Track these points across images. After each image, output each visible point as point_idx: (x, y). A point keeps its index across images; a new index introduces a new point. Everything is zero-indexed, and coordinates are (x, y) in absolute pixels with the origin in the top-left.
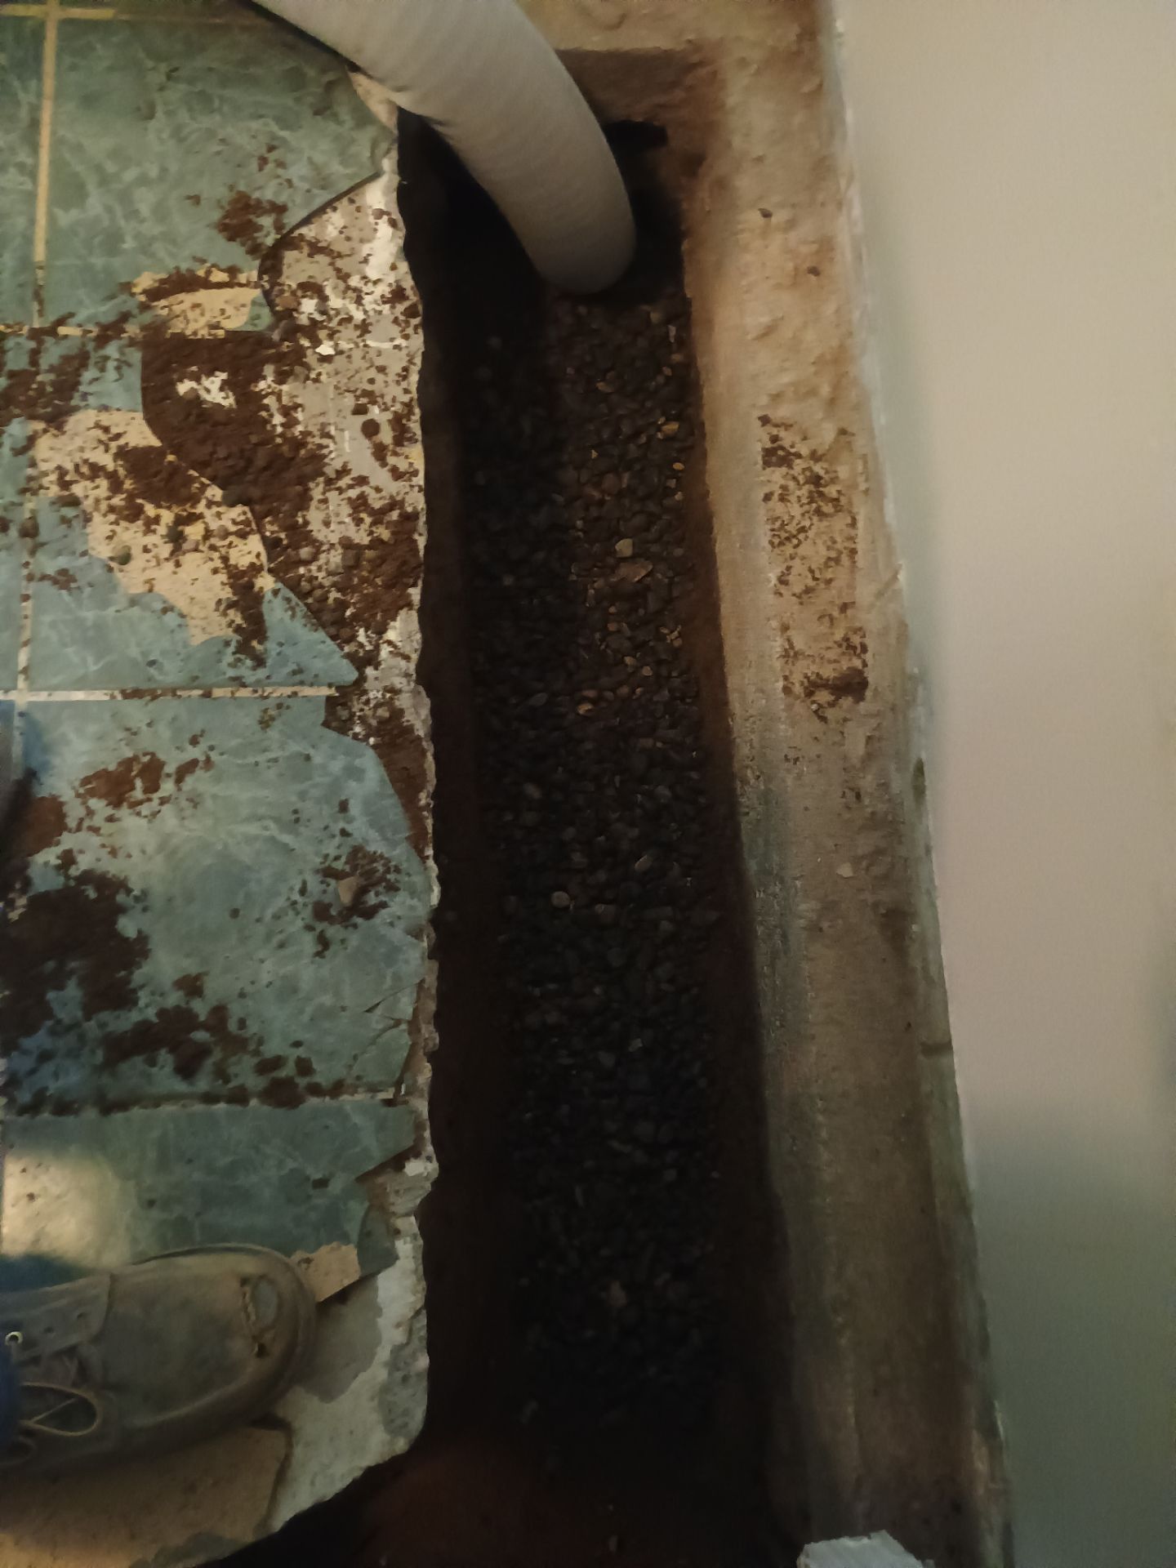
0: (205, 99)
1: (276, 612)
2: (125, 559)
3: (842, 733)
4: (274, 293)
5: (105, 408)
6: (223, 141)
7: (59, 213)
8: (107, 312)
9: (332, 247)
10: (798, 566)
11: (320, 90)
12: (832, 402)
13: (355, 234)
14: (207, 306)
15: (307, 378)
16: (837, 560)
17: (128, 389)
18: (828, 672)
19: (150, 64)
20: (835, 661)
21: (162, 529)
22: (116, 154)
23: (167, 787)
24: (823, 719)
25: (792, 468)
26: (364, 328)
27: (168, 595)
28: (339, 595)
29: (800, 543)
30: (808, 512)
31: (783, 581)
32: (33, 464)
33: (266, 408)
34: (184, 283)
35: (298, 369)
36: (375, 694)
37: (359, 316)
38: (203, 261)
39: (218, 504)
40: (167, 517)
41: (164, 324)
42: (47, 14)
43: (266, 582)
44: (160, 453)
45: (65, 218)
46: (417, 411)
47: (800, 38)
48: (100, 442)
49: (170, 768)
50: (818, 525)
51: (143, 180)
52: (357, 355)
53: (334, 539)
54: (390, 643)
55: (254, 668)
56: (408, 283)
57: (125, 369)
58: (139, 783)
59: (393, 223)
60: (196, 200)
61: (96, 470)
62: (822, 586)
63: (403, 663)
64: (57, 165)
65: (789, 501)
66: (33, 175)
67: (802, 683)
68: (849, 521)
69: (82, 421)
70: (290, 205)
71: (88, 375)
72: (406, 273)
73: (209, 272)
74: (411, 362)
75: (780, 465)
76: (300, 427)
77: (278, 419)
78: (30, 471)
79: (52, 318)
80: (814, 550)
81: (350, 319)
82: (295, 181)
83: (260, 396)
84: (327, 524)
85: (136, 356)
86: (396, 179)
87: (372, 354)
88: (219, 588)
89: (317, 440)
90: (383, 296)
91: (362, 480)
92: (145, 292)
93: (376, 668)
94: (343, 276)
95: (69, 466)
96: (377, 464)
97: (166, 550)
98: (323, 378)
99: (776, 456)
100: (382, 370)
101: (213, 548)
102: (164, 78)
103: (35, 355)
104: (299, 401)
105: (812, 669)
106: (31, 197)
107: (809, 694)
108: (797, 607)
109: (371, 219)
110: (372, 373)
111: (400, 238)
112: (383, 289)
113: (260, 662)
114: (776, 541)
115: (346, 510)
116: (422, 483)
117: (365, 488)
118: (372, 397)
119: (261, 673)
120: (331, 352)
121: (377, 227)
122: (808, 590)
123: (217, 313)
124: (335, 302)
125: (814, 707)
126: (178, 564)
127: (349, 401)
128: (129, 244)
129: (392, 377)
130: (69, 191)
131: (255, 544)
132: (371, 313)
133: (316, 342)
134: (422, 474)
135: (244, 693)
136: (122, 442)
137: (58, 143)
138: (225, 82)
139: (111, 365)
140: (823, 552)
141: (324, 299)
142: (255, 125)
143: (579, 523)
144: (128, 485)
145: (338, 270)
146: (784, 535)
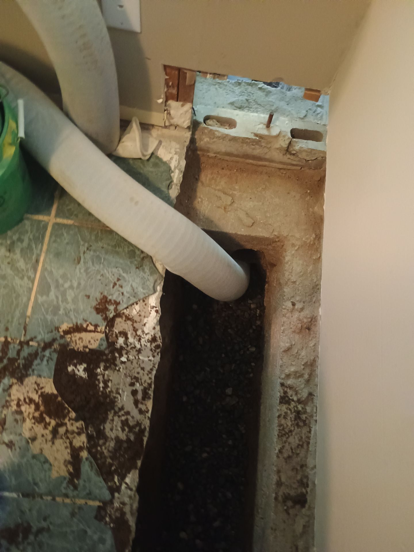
0: (99, 258)
1: (85, 467)
2: (34, 439)
3: (295, 520)
4: (109, 334)
5: (40, 376)
6: (102, 275)
7: (39, 297)
8: (48, 338)
9: (134, 318)
10: (287, 446)
11: (139, 259)
12: (308, 381)
13: (143, 314)
14: (84, 339)
15: (116, 369)
16: (302, 446)
17: (50, 369)
18: (292, 493)
19: (82, 243)
20: (296, 489)
21: (50, 428)
22: (64, 277)
23: (31, 538)
24: (288, 514)
25: (290, 405)
26: (139, 351)
27: (47, 456)
28: (111, 461)
29: (289, 436)
30: (294, 424)
31: (280, 451)
32: (10, 395)
33: (98, 380)
34: (78, 329)
35: (113, 366)
36: (116, 505)
37: (138, 346)
38: (86, 321)
39: (73, 420)
40: (53, 423)
41: (68, 344)
42: (50, 220)
43: (84, 454)
44: (56, 396)
45: (40, 299)
46: (153, 386)
47: (315, 239)
48: (35, 389)
49: (34, 529)
50: (297, 430)
51: (71, 287)
52: (135, 362)
53: (113, 437)
54: (126, 484)
55: (73, 491)
56: (159, 335)
57: (50, 361)
58: (21, 535)
59: (157, 311)
60: (88, 297)
61: (31, 401)
62: (295, 456)
63: (129, 492)
64: (43, 278)
65: (287, 419)
66: (33, 282)
67: (282, 496)
68: (308, 430)
69: (30, 381)
70: (121, 302)
71: (36, 362)
72: (159, 331)
73: (88, 325)
74: (154, 367)
75: (285, 404)
76: (109, 389)
77: (101, 385)
78: (8, 398)
79: (28, 338)
80: (294, 440)
81: (135, 347)
82: (125, 293)
83: (97, 375)
84: (112, 430)
85: (55, 356)
86: (161, 293)
87: (141, 362)
88: (66, 455)
89: (114, 395)
90: (148, 340)
91: (128, 413)
92: (64, 331)
93: (119, 493)
94: (135, 330)
95: (22, 398)
96: (134, 407)
97: (50, 437)
98: (121, 370)
99: (285, 400)
100: (143, 369)
101: (68, 438)
102: (86, 249)
103: (19, 352)
104: (111, 378)
105: (287, 491)
106: (30, 290)
107: (284, 501)
108: (284, 463)
109: (150, 309)
110: (139, 370)
111: (158, 316)
112: (149, 337)
113: (76, 487)
114: (280, 434)
115: (120, 424)
116: (150, 416)
117: (129, 417)
118: (137, 379)
119: (76, 493)
120: (126, 360)
121: (151, 312)
122: (289, 457)
123: (87, 342)
124: (131, 340)
125: (285, 508)
126: (53, 443)
127: (129, 380)
128: (61, 312)
129: (146, 372)
130: (44, 289)
131: (83, 438)
132: (143, 345)
133: (121, 355)
134: (150, 412)
135: (68, 501)
136: (43, 390)
137: (44, 269)
138: (107, 252)
139: (45, 359)
140: (297, 442)
141: (127, 338)
142: (115, 270)
143: (214, 381)
144: (42, 408)
145: (134, 327)
146: (283, 432)
